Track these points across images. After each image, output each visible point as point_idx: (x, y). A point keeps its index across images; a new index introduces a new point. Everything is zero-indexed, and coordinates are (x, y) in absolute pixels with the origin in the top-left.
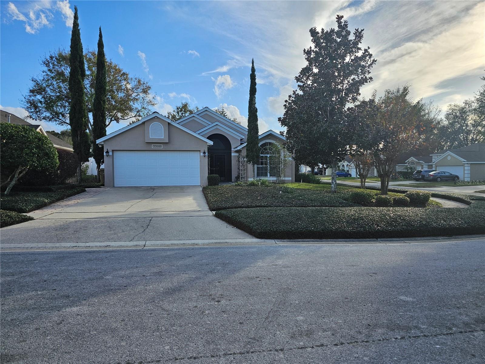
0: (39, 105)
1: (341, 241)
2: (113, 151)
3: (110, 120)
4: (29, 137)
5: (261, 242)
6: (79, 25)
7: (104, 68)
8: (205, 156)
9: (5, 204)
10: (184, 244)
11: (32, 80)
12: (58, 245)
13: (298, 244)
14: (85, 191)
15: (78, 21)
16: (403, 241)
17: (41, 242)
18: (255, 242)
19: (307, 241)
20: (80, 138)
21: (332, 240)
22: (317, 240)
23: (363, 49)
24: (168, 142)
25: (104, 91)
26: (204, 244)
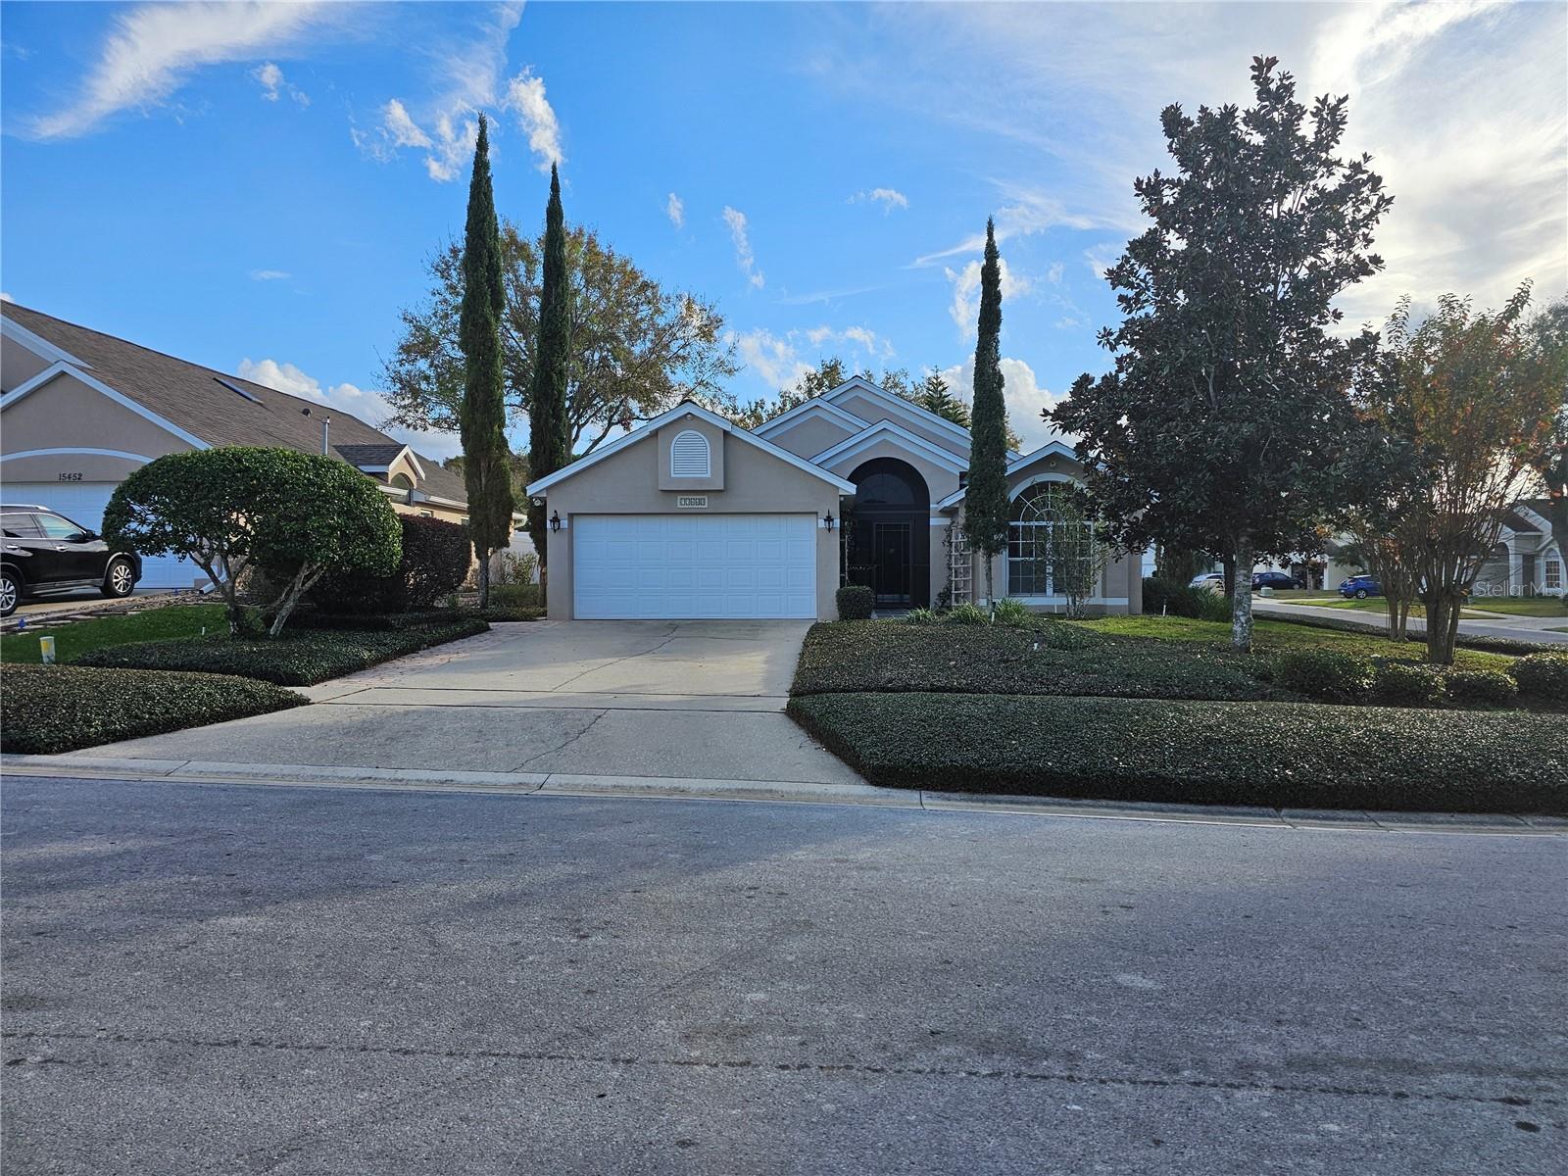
0: (424, 386)
1: (1141, 810)
2: (571, 516)
3: (606, 422)
4: (325, 485)
5: (875, 797)
6: (491, 164)
7: (563, 279)
8: (829, 530)
9: (260, 660)
10: (649, 787)
11: (405, 319)
12: (328, 771)
13: (991, 808)
14: (488, 629)
15: (489, 154)
16: (1372, 823)
17: (294, 761)
18: (857, 795)
19: (1023, 803)
20: (487, 482)
21: (1112, 803)
22: (1062, 800)
23: (1346, 162)
24: (722, 488)
25: (561, 344)
26: (703, 792)
